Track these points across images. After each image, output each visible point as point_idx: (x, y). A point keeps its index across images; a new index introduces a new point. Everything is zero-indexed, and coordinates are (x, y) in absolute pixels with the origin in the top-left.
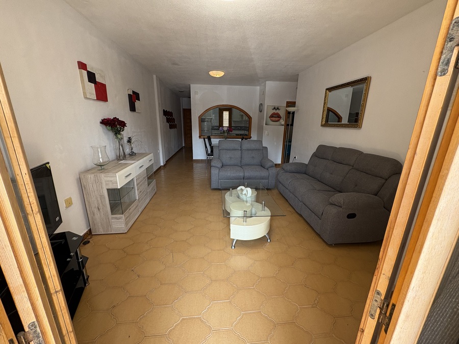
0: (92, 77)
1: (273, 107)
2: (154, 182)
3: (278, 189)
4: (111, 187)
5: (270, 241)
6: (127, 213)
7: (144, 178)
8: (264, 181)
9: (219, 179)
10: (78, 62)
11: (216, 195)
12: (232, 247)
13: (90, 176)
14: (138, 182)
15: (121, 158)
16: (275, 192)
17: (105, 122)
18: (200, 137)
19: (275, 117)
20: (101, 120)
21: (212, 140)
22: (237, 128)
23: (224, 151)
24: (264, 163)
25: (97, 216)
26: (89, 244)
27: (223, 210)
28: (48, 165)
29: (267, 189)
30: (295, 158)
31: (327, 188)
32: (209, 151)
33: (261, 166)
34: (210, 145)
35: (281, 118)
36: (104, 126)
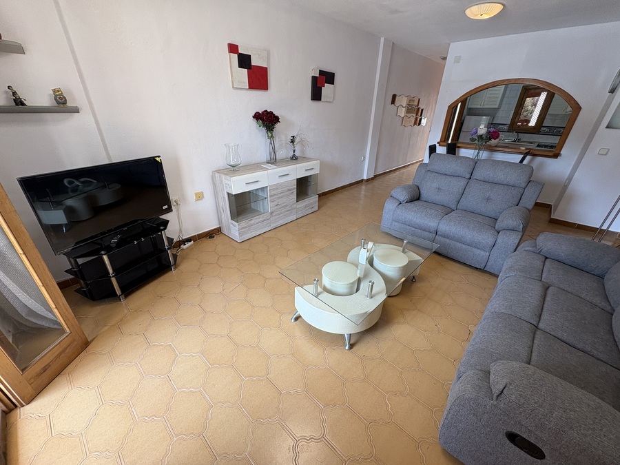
0: (244, 61)
4: (228, 190)
7: (289, 190)
10: (228, 44)
13: (217, 175)
18: (439, 143)
20: (254, 114)
28: (157, 159)
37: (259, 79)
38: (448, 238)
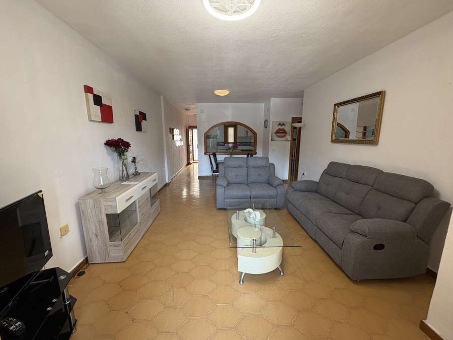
0: (98, 100)
1: (279, 123)
2: (158, 202)
3: (287, 209)
4: (110, 212)
5: (284, 274)
6: (125, 239)
7: (147, 199)
8: (272, 200)
9: (225, 198)
10: (84, 86)
11: (221, 216)
12: (240, 282)
13: (89, 201)
14: (141, 203)
15: (124, 179)
16: (284, 211)
17: (110, 144)
18: (205, 154)
19: (281, 133)
20: (105, 142)
21: (217, 156)
22: (243, 144)
23: (230, 168)
24: (271, 181)
25: (95, 244)
26: (85, 275)
27: (229, 234)
28: (40, 194)
29: (276, 209)
30: (304, 174)
31: (343, 210)
32: (215, 169)
33: (269, 184)
34: (216, 161)
35: (287, 133)
36: (109, 148)
37: (107, 115)
38: (257, 198)
